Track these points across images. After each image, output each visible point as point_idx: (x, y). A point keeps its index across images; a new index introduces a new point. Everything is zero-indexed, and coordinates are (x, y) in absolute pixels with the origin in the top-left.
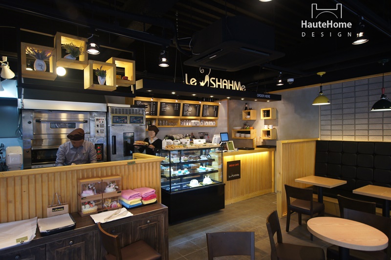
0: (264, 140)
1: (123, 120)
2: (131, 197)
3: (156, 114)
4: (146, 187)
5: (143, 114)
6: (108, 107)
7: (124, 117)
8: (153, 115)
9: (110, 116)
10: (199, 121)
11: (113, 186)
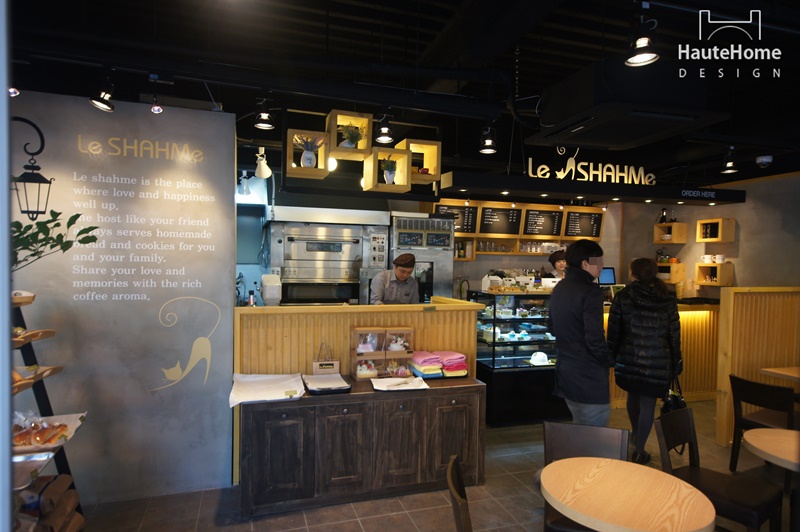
0: (702, 287)
1: (416, 240)
2: (425, 361)
3: (474, 231)
4: (451, 350)
5: (449, 230)
6: (391, 217)
7: (417, 234)
8: (467, 232)
9: (395, 233)
10: (558, 245)
11: (401, 341)
